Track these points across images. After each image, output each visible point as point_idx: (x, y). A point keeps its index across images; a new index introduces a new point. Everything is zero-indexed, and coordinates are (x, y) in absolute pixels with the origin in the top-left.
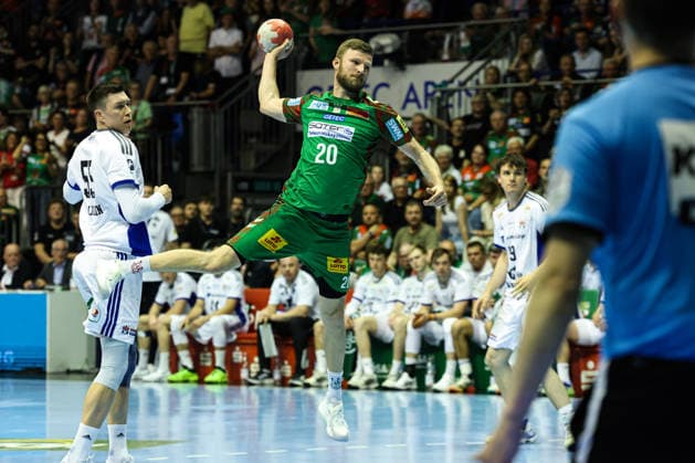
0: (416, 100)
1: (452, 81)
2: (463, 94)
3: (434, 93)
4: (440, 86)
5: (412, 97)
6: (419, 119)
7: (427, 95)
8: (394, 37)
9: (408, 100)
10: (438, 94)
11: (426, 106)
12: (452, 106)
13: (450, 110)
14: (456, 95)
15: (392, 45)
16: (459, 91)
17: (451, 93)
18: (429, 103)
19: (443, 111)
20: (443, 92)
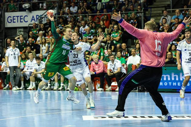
0: (34, 20)
1: (43, 15)
2: (46, 18)
3: (39, 18)
4: (40, 16)
5: (33, 19)
6: (34, 24)
7: (37, 18)
8: (29, 4)
9: (32, 20)
10: (40, 18)
11: (37, 21)
12: (43, 21)
13: (42, 22)
14: (44, 18)
15: (28, 6)
16: (45, 17)
17: (43, 18)
18: (37, 20)
19: (41, 22)
20: (41, 18)
